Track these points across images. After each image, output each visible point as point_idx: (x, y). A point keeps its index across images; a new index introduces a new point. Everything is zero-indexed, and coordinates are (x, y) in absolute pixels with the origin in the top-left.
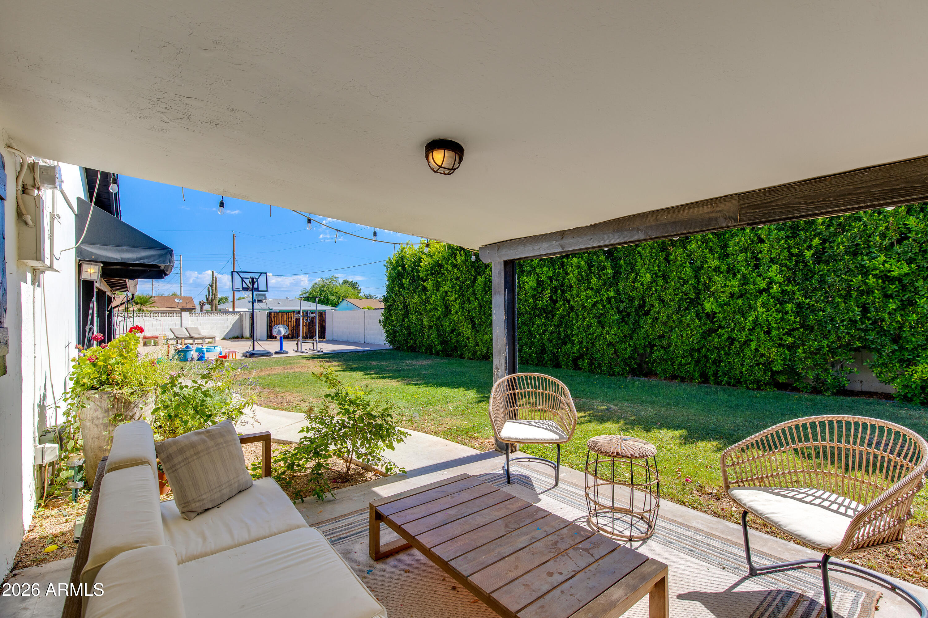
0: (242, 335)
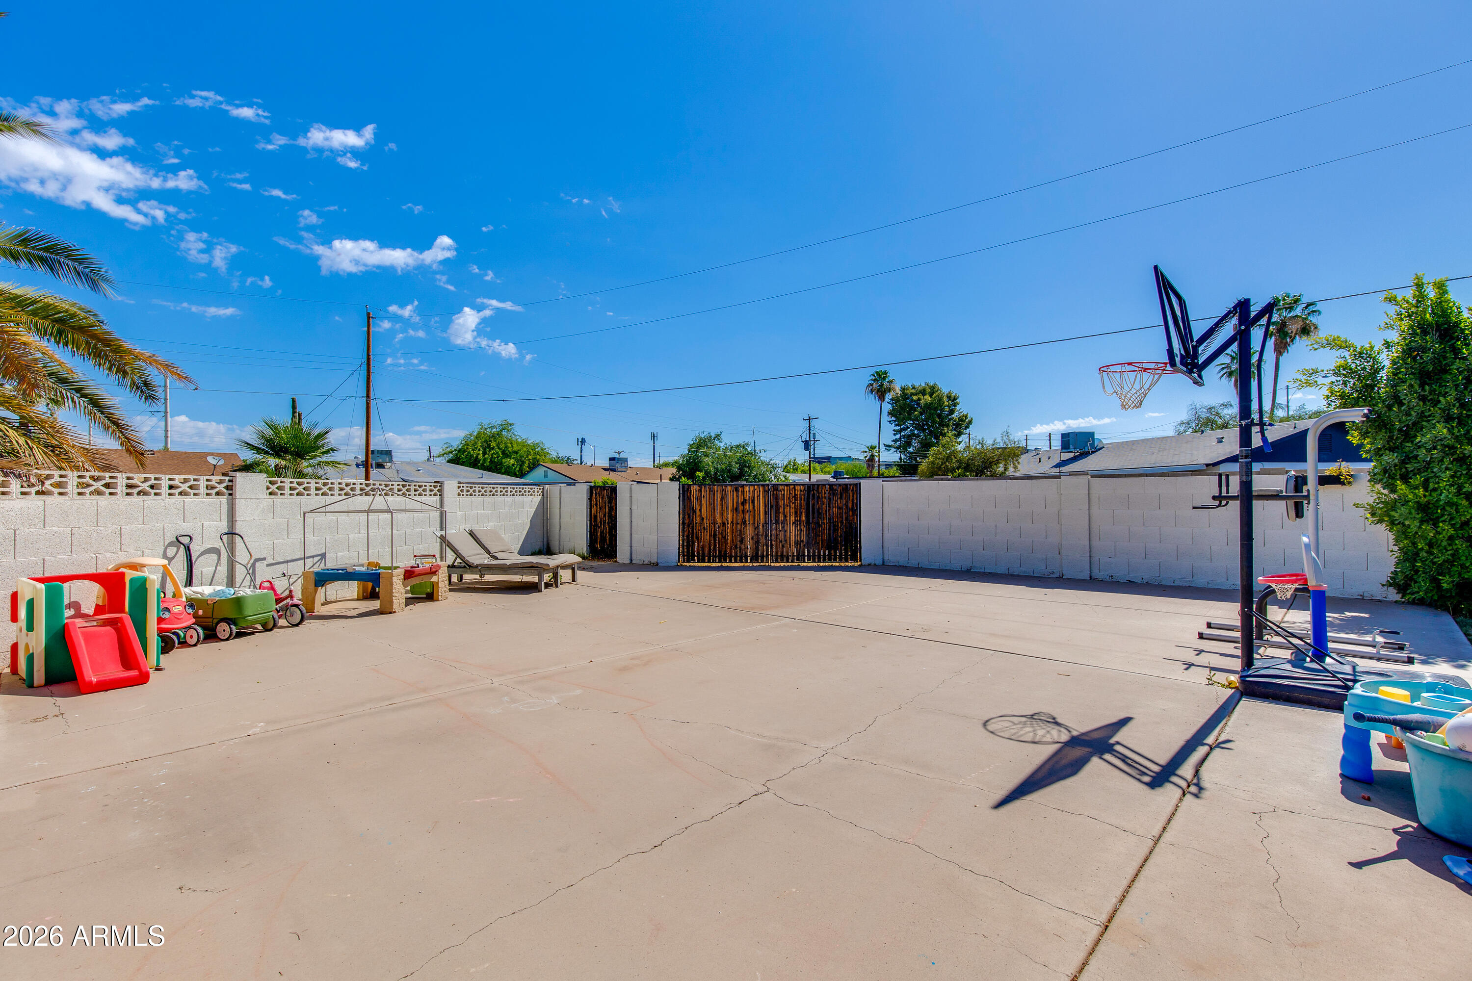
0: (549, 547)
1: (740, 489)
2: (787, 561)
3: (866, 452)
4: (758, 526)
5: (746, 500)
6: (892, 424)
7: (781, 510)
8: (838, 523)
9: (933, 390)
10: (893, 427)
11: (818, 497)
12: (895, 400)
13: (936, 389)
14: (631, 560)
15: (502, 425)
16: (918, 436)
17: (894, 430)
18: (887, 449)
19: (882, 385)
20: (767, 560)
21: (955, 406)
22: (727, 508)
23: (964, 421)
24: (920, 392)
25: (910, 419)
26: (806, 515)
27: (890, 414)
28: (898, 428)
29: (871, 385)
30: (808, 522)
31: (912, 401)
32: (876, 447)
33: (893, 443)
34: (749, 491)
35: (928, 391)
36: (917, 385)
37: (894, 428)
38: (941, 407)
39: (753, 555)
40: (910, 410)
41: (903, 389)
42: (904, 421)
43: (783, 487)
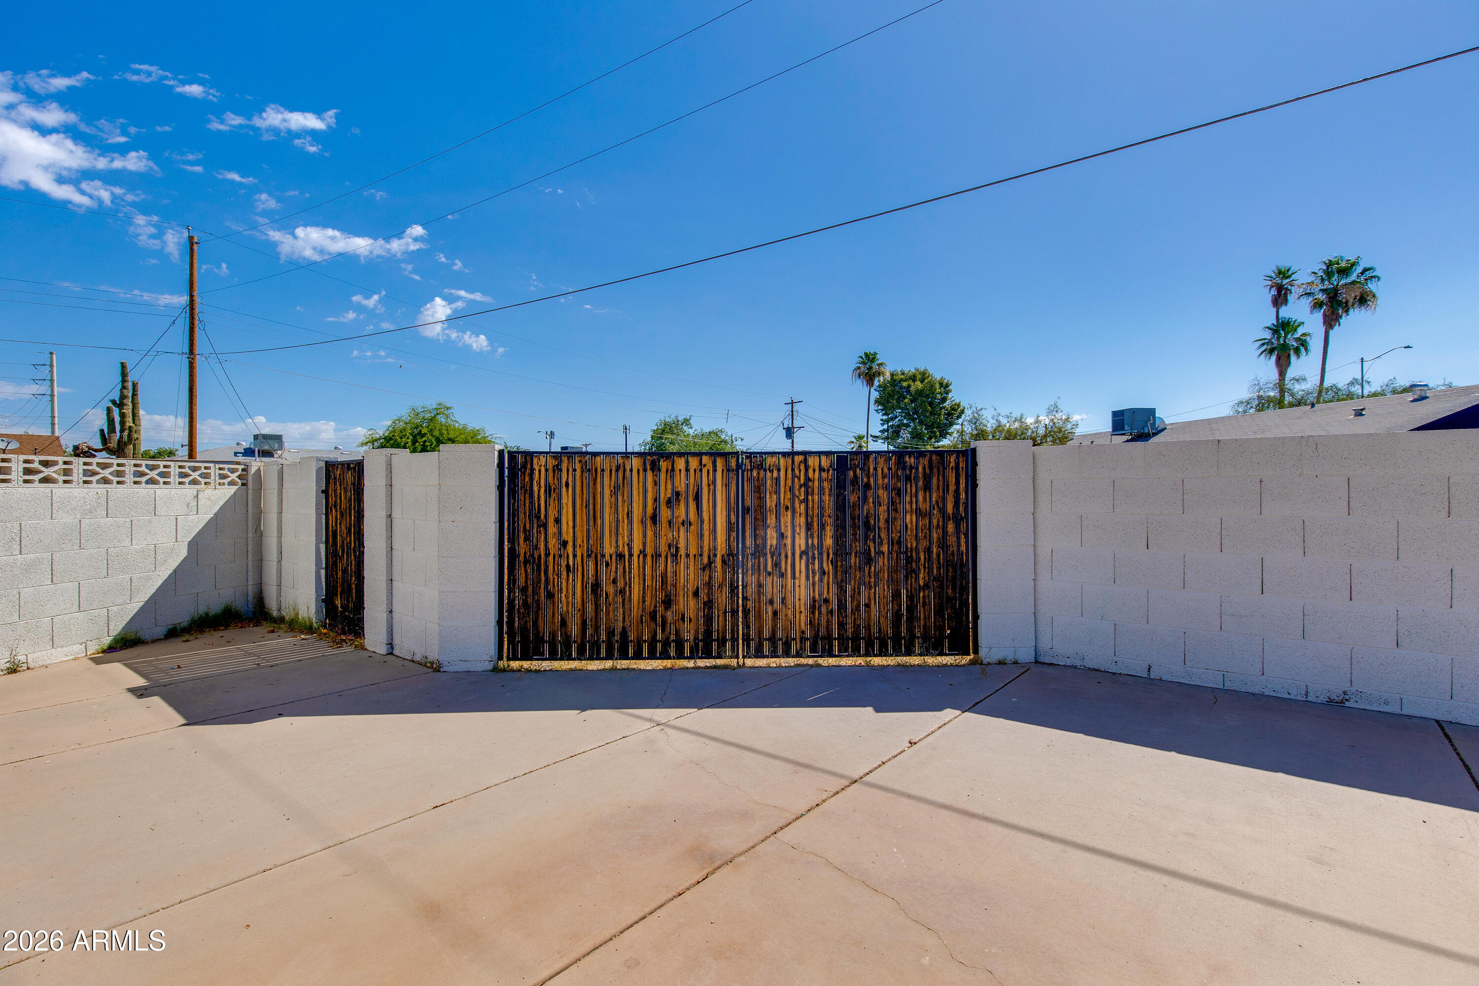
0: (260, 600)
1: (664, 465)
2: (787, 654)
3: (853, 442)
4: (710, 563)
5: (678, 494)
6: (879, 413)
7: (771, 520)
8: (918, 553)
9: (924, 376)
10: (880, 416)
11: (867, 486)
12: (883, 387)
13: (927, 375)
14: (391, 645)
15: (436, 409)
16: (907, 426)
17: (881, 420)
18: (874, 441)
19: (870, 368)
20: (735, 648)
21: (947, 393)
22: (629, 514)
23: (956, 410)
24: (910, 378)
25: (900, 408)
26: (836, 531)
27: (877, 402)
28: (885, 417)
29: (859, 368)
30: (841, 551)
31: (901, 388)
32: (863, 437)
33: (880, 434)
34: (687, 470)
35: (919, 377)
36: (906, 370)
37: (882, 418)
38: (933, 394)
39: (696, 638)
40: (899, 398)
41: (892, 375)
42: (893, 408)
43: (774, 459)
